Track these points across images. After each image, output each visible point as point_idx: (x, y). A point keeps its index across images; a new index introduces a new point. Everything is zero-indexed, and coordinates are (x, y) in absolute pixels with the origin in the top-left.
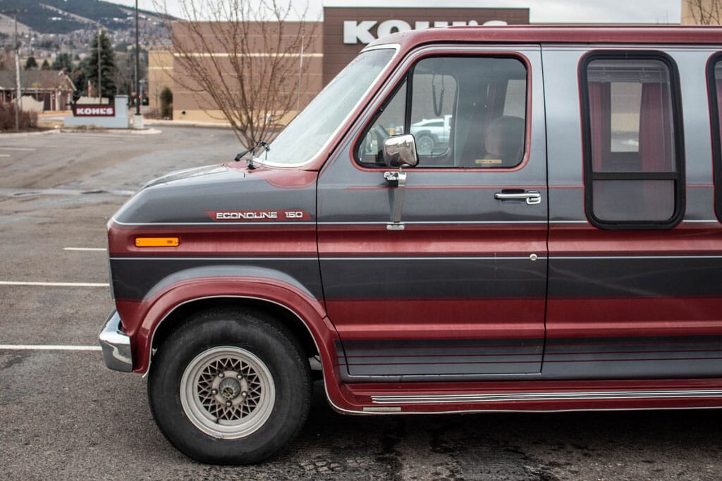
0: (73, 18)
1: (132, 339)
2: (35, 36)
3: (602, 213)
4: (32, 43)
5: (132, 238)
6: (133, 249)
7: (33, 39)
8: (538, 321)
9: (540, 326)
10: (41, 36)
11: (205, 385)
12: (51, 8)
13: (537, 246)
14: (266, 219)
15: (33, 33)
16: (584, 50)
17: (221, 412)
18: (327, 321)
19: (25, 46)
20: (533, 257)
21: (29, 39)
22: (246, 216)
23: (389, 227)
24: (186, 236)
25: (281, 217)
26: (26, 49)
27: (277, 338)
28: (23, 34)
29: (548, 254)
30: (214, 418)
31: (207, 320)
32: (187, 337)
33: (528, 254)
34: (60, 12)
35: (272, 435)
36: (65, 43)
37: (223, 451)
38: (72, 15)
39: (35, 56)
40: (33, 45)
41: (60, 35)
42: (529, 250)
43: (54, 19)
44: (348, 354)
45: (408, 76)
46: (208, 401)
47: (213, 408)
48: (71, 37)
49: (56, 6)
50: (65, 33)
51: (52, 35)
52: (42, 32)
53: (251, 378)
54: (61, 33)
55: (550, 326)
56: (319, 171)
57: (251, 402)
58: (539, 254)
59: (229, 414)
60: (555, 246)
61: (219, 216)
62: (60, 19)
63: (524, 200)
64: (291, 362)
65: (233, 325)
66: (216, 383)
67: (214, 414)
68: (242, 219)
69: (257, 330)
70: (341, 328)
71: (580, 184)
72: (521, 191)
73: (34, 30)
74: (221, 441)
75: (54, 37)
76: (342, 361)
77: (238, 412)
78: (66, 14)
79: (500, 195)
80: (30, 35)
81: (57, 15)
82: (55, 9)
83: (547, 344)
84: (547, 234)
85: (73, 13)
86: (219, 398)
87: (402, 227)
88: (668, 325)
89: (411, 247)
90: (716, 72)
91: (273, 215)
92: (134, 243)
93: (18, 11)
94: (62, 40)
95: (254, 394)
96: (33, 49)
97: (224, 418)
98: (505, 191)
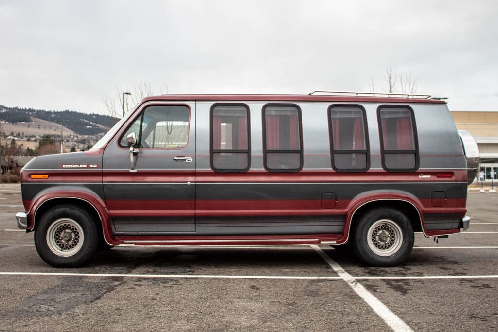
0: (98, 127)
1: (27, 216)
2: (77, 136)
3: (218, 165)
4: (75, 140)
5: (30, 175)
6: (30, 180)
7: (76, 138)
8: (192, 209)
9: (193, 212)
10: (80, 137)
11: (57, 235)
12: (86, 121)
13: (191, 179)
14: (82, 168)
15: (75, 135)
16: (212, 103)
17: (63, 246)
18: (106, 209)
19: (71, 142)
20: (189, 183)
21: (74, 138)
22: (74, 166)
23: (130, 171)
24: (51, 174)
25: (88, 167)
26: (72, 143)
27: (85, 215)
28: (70, 135)
29: (195, 182)
30: (61, 249)
31: (58, 208)
32: (50, 214)
33: (187, 182)
34: (91, 123)
35: (82, 255)
36: (93, 140)
37: (62, 262)
38: (98, 125)
39: (76, 148)
40: (75, 142)
41: (91, 136)
42: (187, 180)
43: (88, 127)
44: (115, 223)
45: (142, 112)
46: (58, 242)
47: (60, 245)
48: (97, 137)
49: (89, 120)
50: (93, 135)
51: (86, 136)
52: (80, 134)
53: (75, 232)
54: (91, 135)
55: (197, 212)
56: (104, 149)
57: (75, 242)
58: (191, 182)
59: (67, 247)
60: (198, 179)
61: (64, 166)
62: (91, 127)
63: (185, 160)
64: (90, 224)
65: (68, 210)
66: (62, 235)
67: (61, 247)
68: (73, 168)
69: (77, 212)
70: (112, 212)
71: (208, 154)
72: (184, 157)
73: (76, 133)
74: (62, 257)
75: (88, 137)
76: (113, 226)
77: (70, 247)
78: (94, 124)
79: (175, 158)
80: (74, 136)
81: (89, 125)
82: (88, 122)
83: (196, 219)
84: (194, 174)
85: (98, 124)
86: (63, 241)
87: (136, 171)
88: (246, 211)
89: (139, 179)
90: (266, 112)
91: (85, 166)
92: (30, 177)
93: (64, 120)
94: (92, 139)
95: (77, 239)
96: (75, 143)
97: (65, 249)
98: (178, 157)
